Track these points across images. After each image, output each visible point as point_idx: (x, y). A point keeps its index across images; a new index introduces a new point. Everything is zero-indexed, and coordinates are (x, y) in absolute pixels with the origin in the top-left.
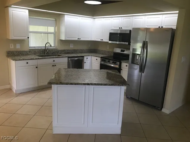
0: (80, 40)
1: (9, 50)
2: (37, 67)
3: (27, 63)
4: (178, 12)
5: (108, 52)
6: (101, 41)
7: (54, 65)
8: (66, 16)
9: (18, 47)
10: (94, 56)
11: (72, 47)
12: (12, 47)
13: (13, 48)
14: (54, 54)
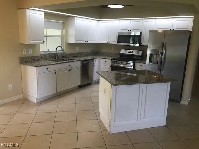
0: (87, 43)
1: (21, 56)
2: (56, 73)
3: (48, 69)
4: (193, 16)
5: (114, 54)
6: (107, 43)
7: (70, 69)
8: (76, 19)
9: (30, 52)
10: (102, 58)
11: (77, 50)
12: (24, 53)
13: (26, 53)
14: (63, 58)
